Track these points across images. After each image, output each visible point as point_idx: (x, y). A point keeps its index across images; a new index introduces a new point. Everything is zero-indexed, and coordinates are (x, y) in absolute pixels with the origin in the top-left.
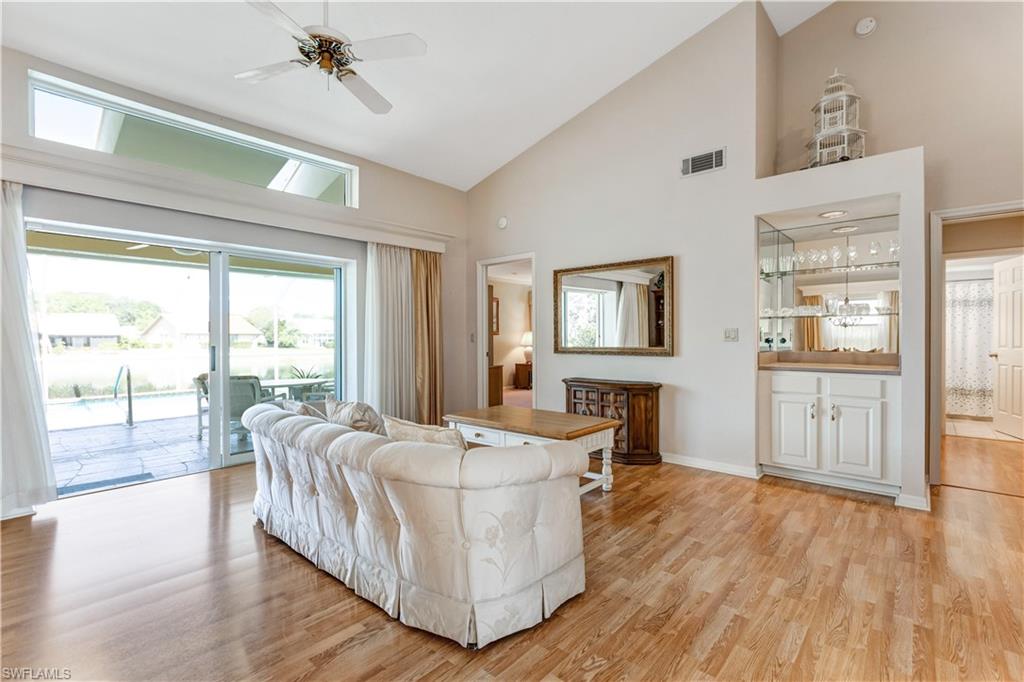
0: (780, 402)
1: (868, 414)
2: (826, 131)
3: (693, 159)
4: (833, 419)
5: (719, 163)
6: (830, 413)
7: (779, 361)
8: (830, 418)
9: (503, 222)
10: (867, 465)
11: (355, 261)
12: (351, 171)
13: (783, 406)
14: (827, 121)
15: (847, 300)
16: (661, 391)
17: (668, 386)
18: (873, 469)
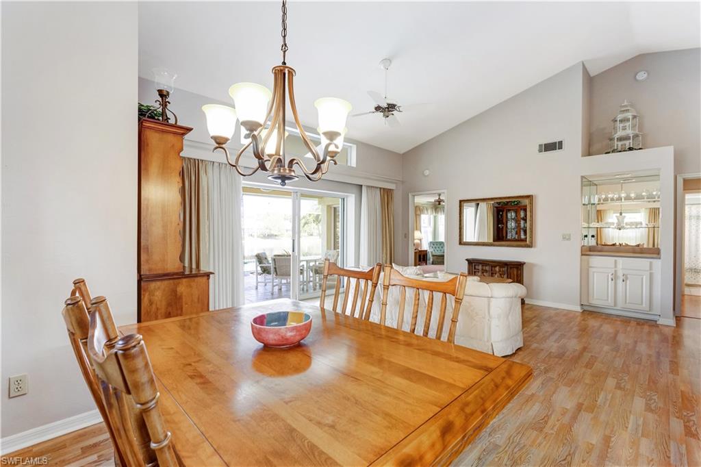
0: (594, 272)
1: (642, 279)
2: (620, 133)
3: (545, 145)
4: (623, 281)
5: (560, 147)
6: (621, 278)
7: (590, 251)
8: (621, 280)
9: (427, 173)
10: (642, 304)
11: (354, 195)
12: (351, 147)
13: (595, 274)
14: (621, 128)
15: (621, 214)
16: (524, 266)
17: (529, 263)
18: (645, 306)
